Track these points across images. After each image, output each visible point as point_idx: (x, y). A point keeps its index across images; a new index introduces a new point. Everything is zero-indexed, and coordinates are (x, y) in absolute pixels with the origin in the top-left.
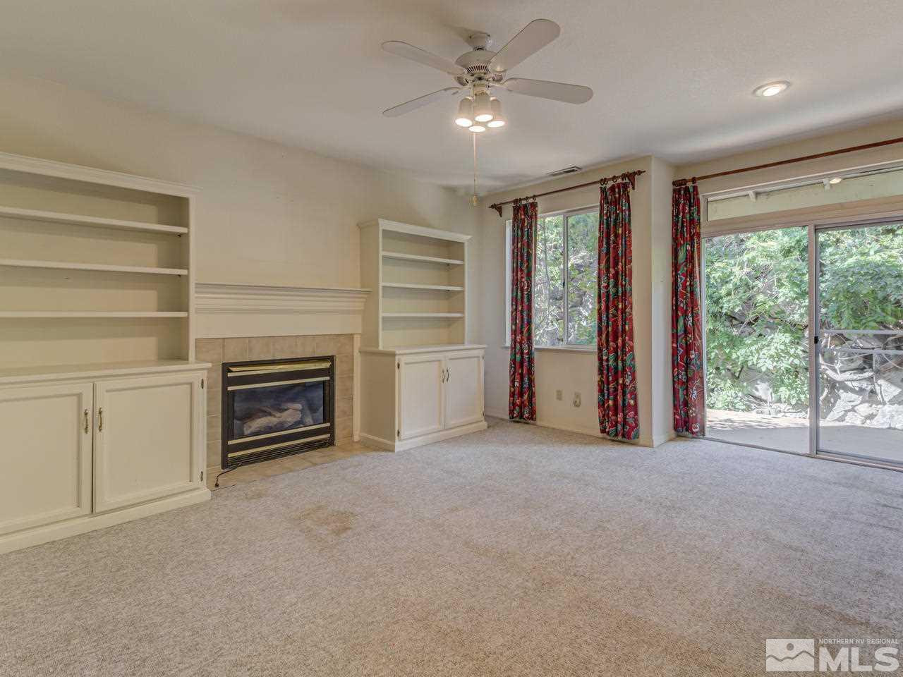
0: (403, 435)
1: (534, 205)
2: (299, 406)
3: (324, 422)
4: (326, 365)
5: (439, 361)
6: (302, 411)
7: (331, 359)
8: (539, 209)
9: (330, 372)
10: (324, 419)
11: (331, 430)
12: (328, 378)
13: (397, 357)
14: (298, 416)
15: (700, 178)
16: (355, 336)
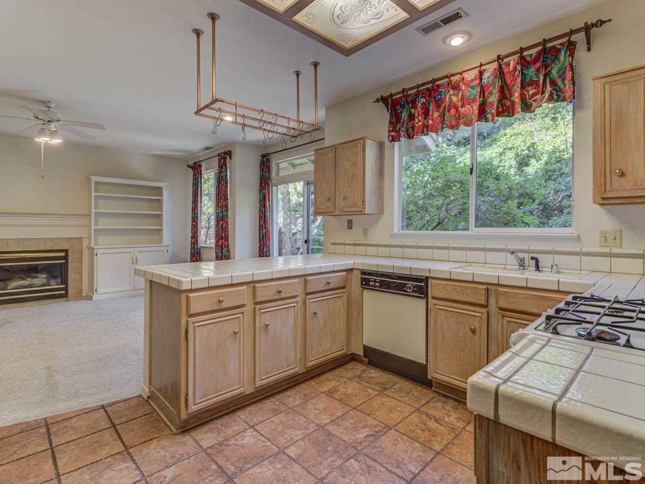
0: (99, 292)
1: (200, 166)
2: (45, 276)
3: (62, 285)
4: (63, 254)
5: (130, 253)
6: (46, 278)
7: (66, 251)
8: (203, 168)
9: (66, 258)
10: (62, 282)
11: (66, 289)
12: (64, 261)
13: (95, 250)
14: (45, 281)
15: (271, 154)
16: (84, 240)
